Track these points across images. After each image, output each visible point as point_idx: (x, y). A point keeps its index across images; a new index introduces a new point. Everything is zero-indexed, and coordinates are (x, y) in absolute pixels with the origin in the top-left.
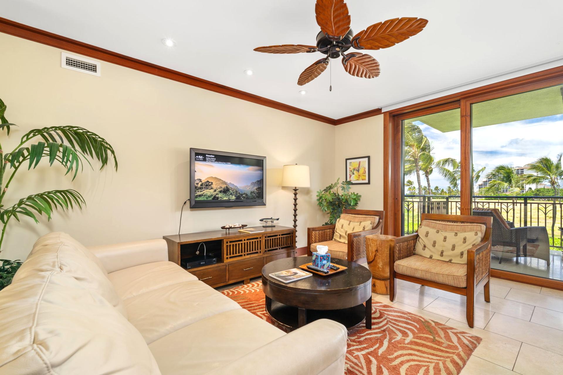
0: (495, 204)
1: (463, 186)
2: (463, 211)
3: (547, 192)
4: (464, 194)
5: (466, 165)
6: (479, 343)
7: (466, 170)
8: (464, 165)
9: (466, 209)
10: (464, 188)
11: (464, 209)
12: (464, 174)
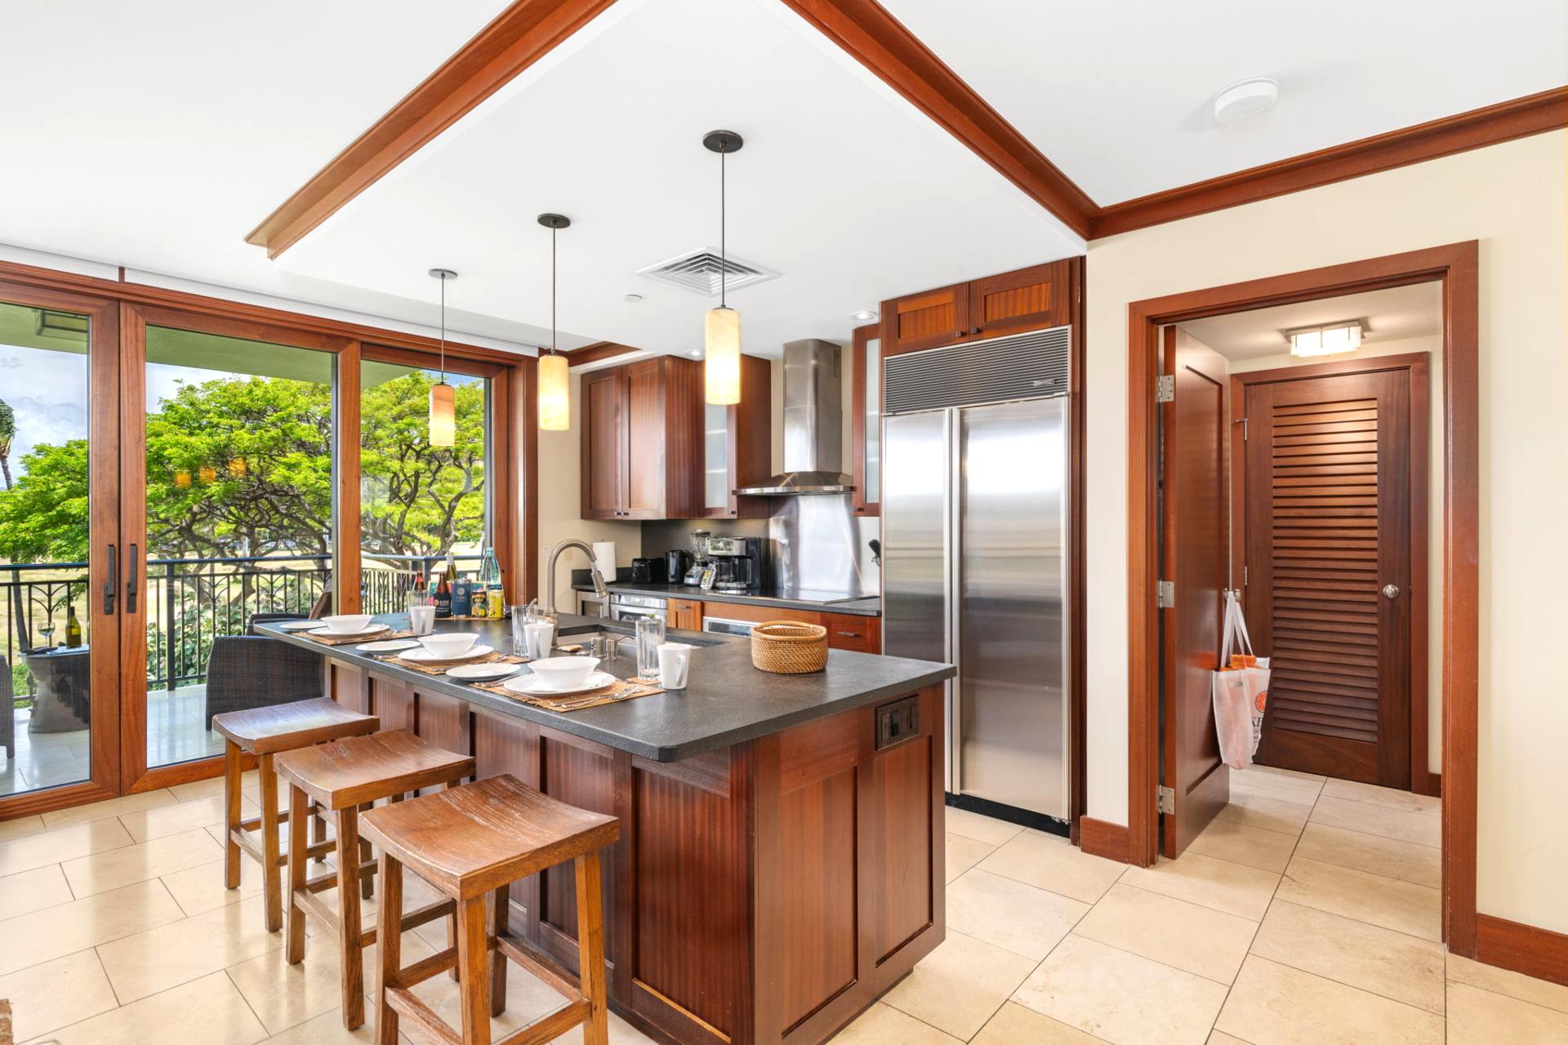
6: (10, 1012)
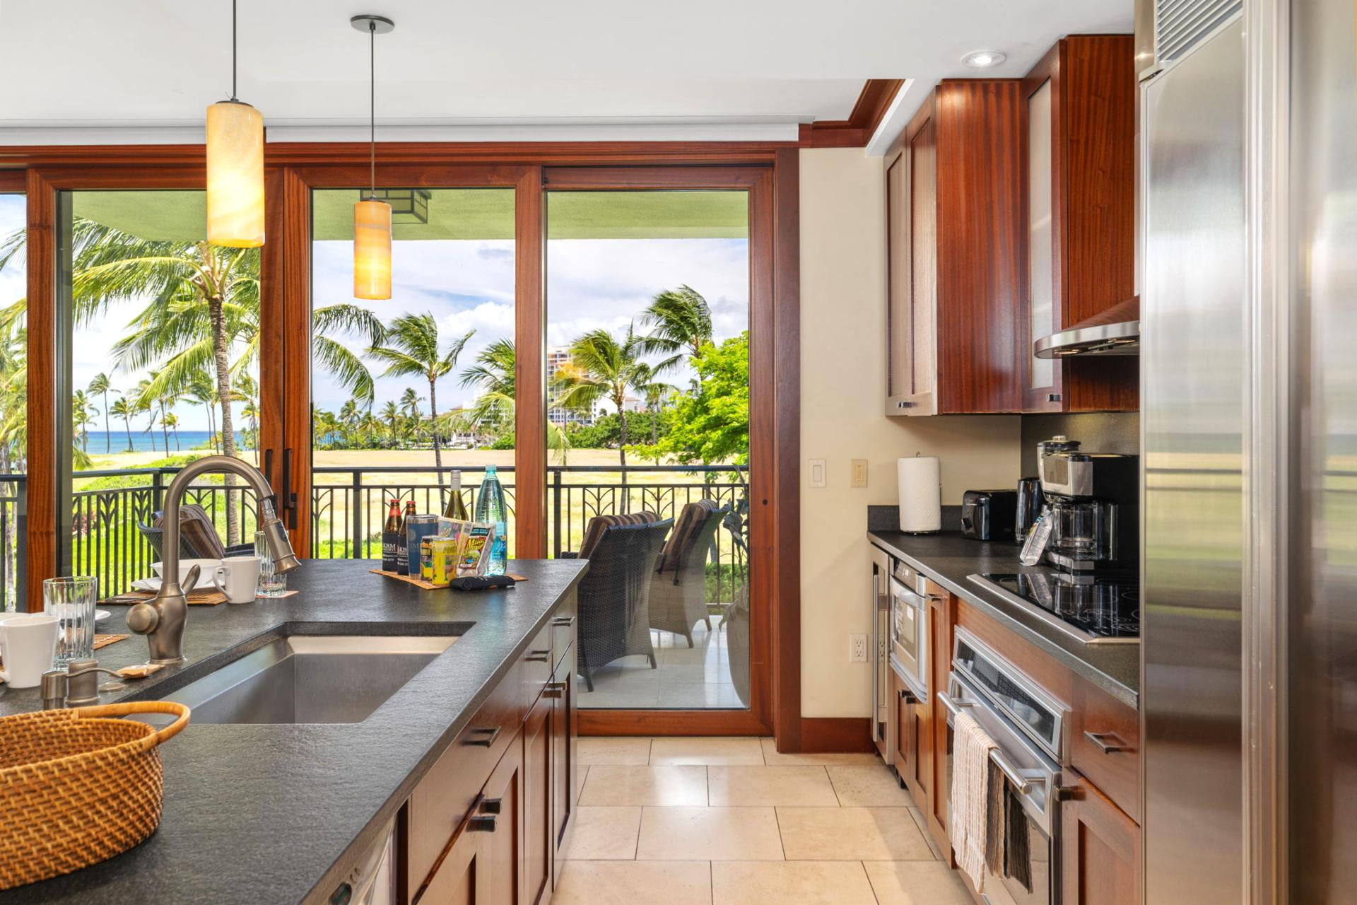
0: (347, 491)
1: (34, 458)
2: (35, 538)
3: (637, 422)
4: (36, 484)
5: (42, 389)
7: (41, 407)
8: (36, 387)
9: (42, 534)
10: (36, 465)
11: (38, 534)
12: (36, 418)
